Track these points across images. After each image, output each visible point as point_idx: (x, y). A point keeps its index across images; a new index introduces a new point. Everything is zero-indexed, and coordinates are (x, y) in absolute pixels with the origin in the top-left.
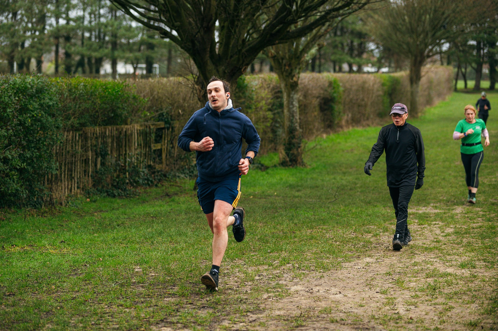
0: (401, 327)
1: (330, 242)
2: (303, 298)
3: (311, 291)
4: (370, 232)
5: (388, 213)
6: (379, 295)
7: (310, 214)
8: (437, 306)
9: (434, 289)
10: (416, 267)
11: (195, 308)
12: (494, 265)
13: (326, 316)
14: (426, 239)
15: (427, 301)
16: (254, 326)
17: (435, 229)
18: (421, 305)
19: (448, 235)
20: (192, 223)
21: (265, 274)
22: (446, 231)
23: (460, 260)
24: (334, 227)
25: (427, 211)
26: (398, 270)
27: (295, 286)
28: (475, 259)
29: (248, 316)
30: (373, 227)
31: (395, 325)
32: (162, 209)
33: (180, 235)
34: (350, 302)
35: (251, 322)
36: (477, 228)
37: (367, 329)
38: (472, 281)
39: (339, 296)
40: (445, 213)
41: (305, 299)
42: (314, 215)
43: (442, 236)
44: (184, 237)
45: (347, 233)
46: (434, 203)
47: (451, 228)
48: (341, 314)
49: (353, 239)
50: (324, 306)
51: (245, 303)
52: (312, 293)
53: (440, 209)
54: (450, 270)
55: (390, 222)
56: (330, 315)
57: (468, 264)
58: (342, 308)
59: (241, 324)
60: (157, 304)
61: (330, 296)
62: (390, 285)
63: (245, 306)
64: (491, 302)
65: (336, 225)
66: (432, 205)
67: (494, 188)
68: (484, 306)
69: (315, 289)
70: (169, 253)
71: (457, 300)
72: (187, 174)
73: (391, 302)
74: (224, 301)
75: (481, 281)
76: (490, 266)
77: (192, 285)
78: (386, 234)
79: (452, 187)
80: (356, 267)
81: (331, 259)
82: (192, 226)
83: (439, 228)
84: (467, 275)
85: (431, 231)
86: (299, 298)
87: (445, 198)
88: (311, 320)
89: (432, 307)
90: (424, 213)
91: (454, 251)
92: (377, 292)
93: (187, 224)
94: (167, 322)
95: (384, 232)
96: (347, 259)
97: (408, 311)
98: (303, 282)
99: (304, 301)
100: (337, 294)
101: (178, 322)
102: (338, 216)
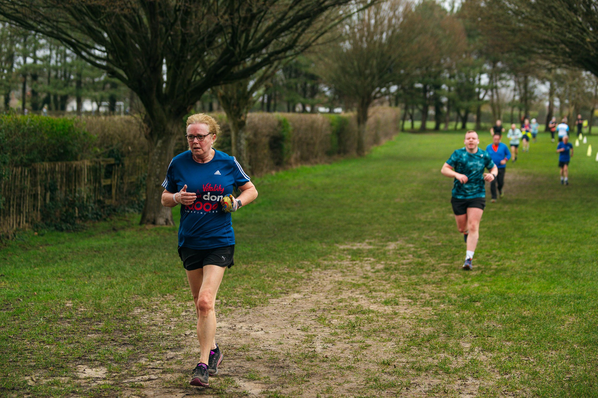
0: (315, 365)
1: (263, 277)
2: (224, 335)
3: (234, 328)
4: (303, 268)
5: (323, 249)
6: (299, 332)
7: (248, 250)
8: (354, 344)
9: (354, 327)
10: (341, 304)
11: (116, 345)
12: (417, 302)
13: (243, 354)
14: (355, 275)
15: (345, 338)
16: (171, 364)
17: (366, 265)
18: (339, 342)
19: (378, 271)
20: (133, 257)
21: (191, 310)
22: (376, 268)
23: (385, 296)
24: (269, 262)
25: (361, 248)
26: (322, 307)
27: (219, 323)
28: (400, 295)
29: (166, 353)
30: (306, 263)
31: (310, 364)
32: (107, 243)
33: (118, 269)
34: (270, 340)
35: (168, 360)
36: (406, 264)
37: (281, 367)
38: (392, 319)
39: (260, 334)
40: (378, 249)
41: (226, 336)
42: (252, 250)
43: (372, 272)
44: (122, 272)
45: (281, 268)
46: (369, 239)
47: (382, 264)
48: (259, 352)
49: (284, 274)
50: (243, 343)
51: (167, 339)
52: (234, 330)
53: (374, 245)
54: (373, 307)
55: (324, 258)
56: (247, 353)
57: (392, 301)
58: (261, 346)
59: (158, 362)
60: (79, 341)
61: (252, 333)
62: (312, 322)
63: (165, 343)
64: (407, 339)
65: (271, 261)
66: (367, 241)
67: (429, 225)
68: (400, 343)
69: (239, 326)
70: (104, 288)
71: (375, 338)
72: (137, 208)
73: (310, 339)
74: (146, 338)
75: (401, 318)
76: (412, 303)
77: (118, 321)
78: (319, 269)
79: (389, 223)
80: (283, 303)
81: (260, 295)
82: (132, 260)
83: (370, 264)
84: (389, 312)
85: (362, 267)
86: (220, 335)
87: (380, 235)
88: (227, 358)
89: (348, 345)
90: (359, 249)
91: (381, 287)
92: (298, 329)
93: (128, 259)
94: (85, 359)
95: (316, 268)
96: (275, 295)
97: (324, 348)
98: (228, 318)
99: (225, 338)
100: (258, 331)
101: (96, 360)
102: (275, 251)
